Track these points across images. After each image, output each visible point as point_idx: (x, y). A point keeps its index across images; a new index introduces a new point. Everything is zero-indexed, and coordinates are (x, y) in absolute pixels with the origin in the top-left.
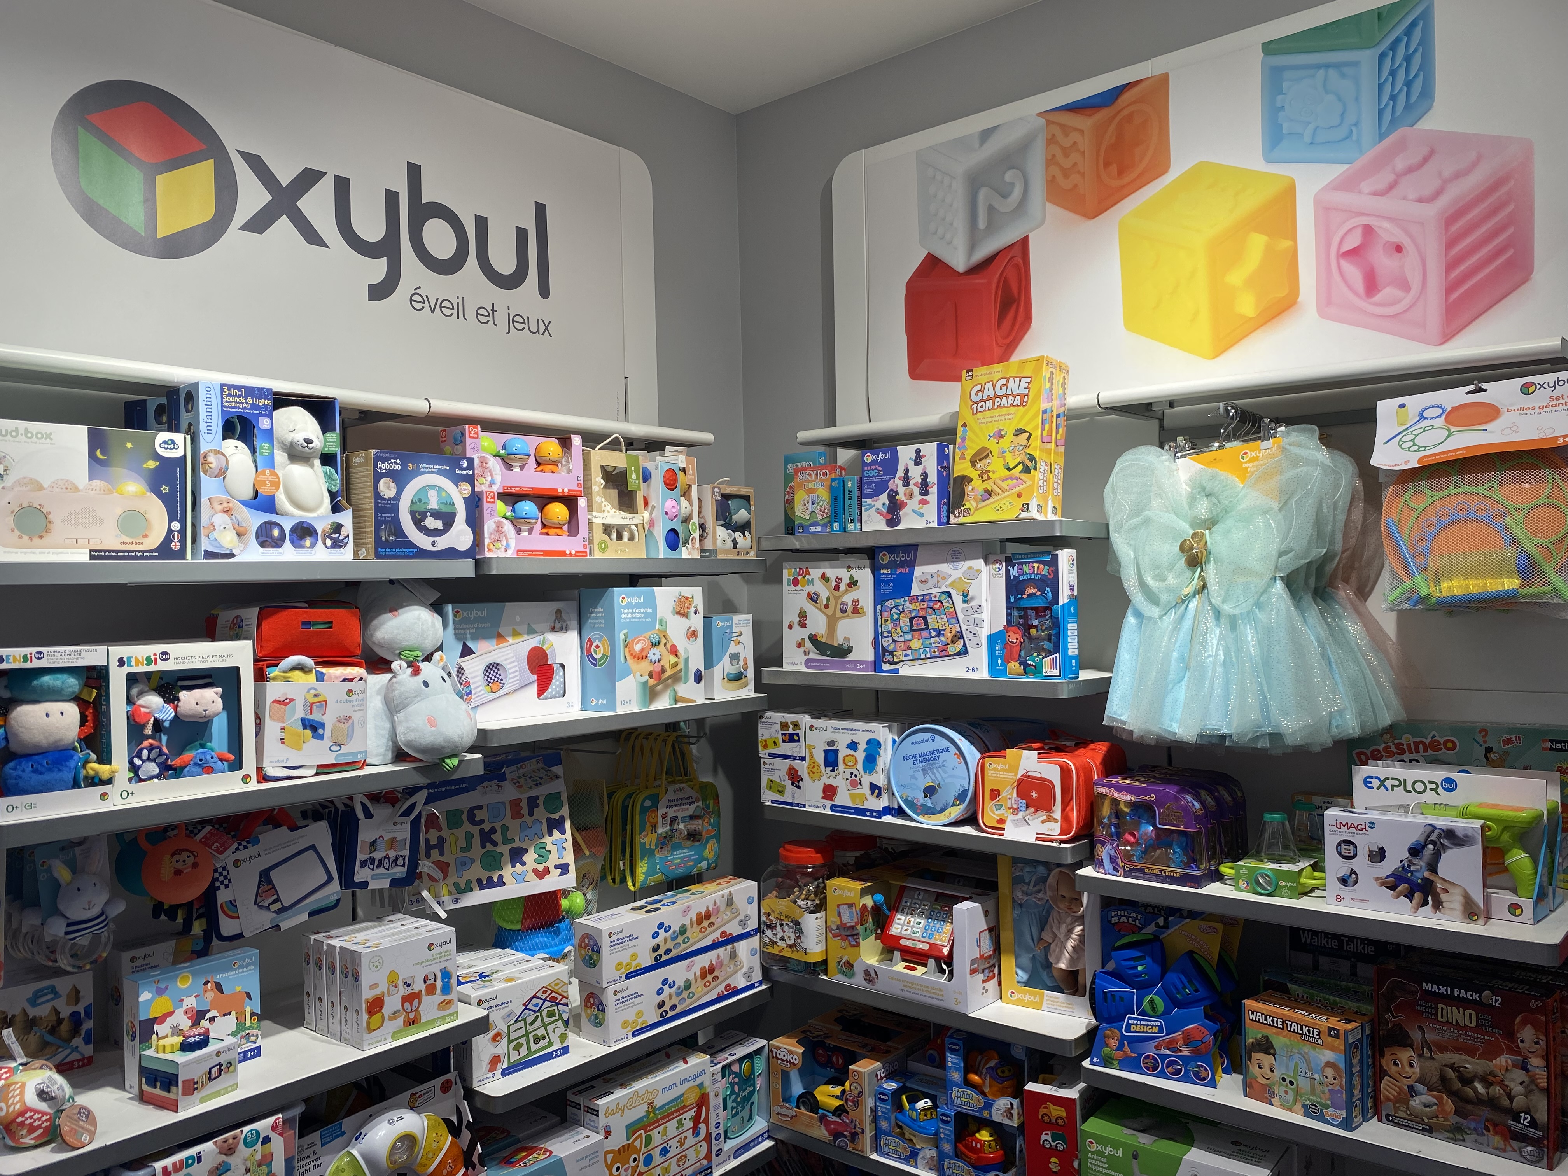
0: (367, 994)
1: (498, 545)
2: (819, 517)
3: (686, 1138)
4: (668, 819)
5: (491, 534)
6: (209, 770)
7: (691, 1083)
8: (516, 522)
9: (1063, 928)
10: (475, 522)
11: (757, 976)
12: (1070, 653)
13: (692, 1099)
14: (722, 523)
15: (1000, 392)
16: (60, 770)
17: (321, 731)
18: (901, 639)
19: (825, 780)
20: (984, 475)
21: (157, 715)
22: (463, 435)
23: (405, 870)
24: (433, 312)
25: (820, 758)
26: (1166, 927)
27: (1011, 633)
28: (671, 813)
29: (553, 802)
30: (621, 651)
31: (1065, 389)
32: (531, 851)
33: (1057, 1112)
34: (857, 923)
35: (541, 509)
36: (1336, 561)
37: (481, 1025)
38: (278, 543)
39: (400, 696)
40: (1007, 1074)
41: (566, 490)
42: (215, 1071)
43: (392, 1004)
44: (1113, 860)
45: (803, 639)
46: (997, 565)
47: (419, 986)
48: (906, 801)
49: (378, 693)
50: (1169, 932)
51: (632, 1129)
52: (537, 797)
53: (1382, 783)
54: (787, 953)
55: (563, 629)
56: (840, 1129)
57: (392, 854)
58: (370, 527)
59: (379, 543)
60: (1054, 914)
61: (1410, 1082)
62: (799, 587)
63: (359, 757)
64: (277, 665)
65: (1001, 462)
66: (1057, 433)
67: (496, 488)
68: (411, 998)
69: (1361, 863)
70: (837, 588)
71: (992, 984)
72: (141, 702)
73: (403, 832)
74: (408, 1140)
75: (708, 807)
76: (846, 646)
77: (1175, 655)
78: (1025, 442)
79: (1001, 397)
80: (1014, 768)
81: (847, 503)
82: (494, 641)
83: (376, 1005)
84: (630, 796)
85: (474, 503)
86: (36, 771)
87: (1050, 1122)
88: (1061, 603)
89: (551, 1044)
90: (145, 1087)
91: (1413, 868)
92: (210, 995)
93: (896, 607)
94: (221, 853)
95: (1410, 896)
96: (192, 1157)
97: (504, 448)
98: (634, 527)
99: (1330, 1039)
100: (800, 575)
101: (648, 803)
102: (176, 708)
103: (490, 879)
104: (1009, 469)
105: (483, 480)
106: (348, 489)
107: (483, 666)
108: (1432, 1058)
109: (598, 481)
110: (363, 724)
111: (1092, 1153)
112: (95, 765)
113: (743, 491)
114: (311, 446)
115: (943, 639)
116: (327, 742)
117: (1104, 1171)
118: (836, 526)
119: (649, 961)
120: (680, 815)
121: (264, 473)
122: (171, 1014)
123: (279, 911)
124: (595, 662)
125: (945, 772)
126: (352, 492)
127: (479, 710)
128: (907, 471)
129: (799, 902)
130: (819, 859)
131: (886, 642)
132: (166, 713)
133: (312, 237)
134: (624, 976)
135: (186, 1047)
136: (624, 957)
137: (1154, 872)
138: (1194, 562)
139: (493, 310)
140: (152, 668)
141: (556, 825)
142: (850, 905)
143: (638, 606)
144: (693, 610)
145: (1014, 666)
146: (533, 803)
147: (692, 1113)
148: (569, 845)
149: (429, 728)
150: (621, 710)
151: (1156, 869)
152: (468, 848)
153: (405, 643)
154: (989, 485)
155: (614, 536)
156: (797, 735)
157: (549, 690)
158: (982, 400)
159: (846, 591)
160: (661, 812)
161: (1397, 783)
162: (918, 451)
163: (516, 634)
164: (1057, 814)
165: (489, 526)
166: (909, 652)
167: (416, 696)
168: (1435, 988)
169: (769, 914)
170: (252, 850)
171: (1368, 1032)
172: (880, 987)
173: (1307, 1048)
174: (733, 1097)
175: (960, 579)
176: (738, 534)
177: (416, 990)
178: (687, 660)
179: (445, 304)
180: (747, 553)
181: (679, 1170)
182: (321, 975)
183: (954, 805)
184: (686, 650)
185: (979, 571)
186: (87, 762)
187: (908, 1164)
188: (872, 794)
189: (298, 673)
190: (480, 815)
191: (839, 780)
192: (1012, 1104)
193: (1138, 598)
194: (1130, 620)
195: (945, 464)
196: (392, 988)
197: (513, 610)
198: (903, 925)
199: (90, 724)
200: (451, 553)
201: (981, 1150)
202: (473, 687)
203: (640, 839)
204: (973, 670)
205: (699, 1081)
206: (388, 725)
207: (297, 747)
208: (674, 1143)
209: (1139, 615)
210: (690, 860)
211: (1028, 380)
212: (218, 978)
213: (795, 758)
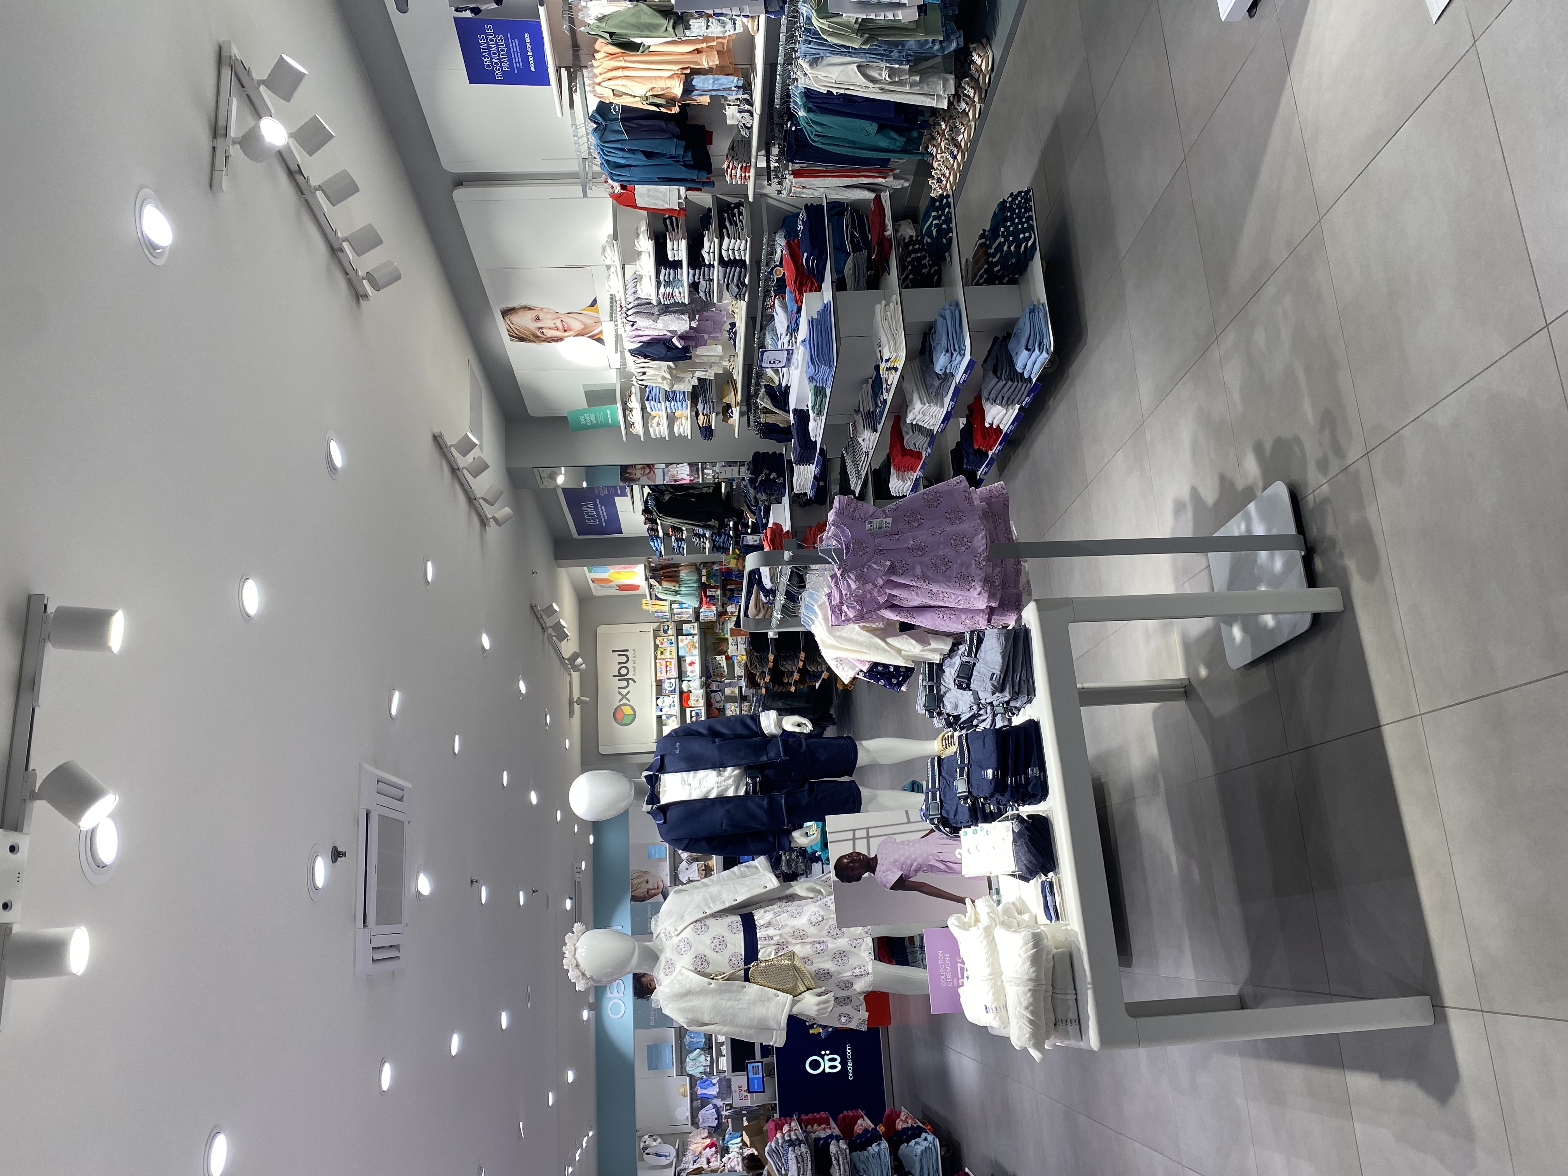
1: (673, 674)
6: (702, 709)
8: (670, 670)
17: (698, 698)
22: (658, 679)
24: (637, 674)
30: (689, 651)
32: (720, 663)
35: (668, 666)
38: (675, 704)
39: (694, 687)
41: (665, 662)
49: (694, 690)
52: (712, 662)
57: (717, 684)
58: (672, 692)
63: (701, 691)
67: (665, 674)
73: (714, 683)
82: (688, 672)
85: (667, 678)
94: (713, 707)
98: (670, 650)
103: (723, 670)
106: (668, 695)
107: (691, 674)
109: (663, 656)
110: (697, 692)
121: (666, 706)
124: (691, 656)
127: (697, 674)
133: (628, 692)
139: (633, 661)
141: (716, 659)
143: (682, 648)
148: (719, 657)
149: (698, 682)
150: (698, 651)
152: (719, 672)
153: (687, 687)
155: (671, 654)
157: (695, 663)
163: (687, 669)
167: (694, 684)
178: (691, 640)
179: (635, 672)
189: (691, 701)
200: (675, 680)
202: (694, 675)
206: (698, 687)
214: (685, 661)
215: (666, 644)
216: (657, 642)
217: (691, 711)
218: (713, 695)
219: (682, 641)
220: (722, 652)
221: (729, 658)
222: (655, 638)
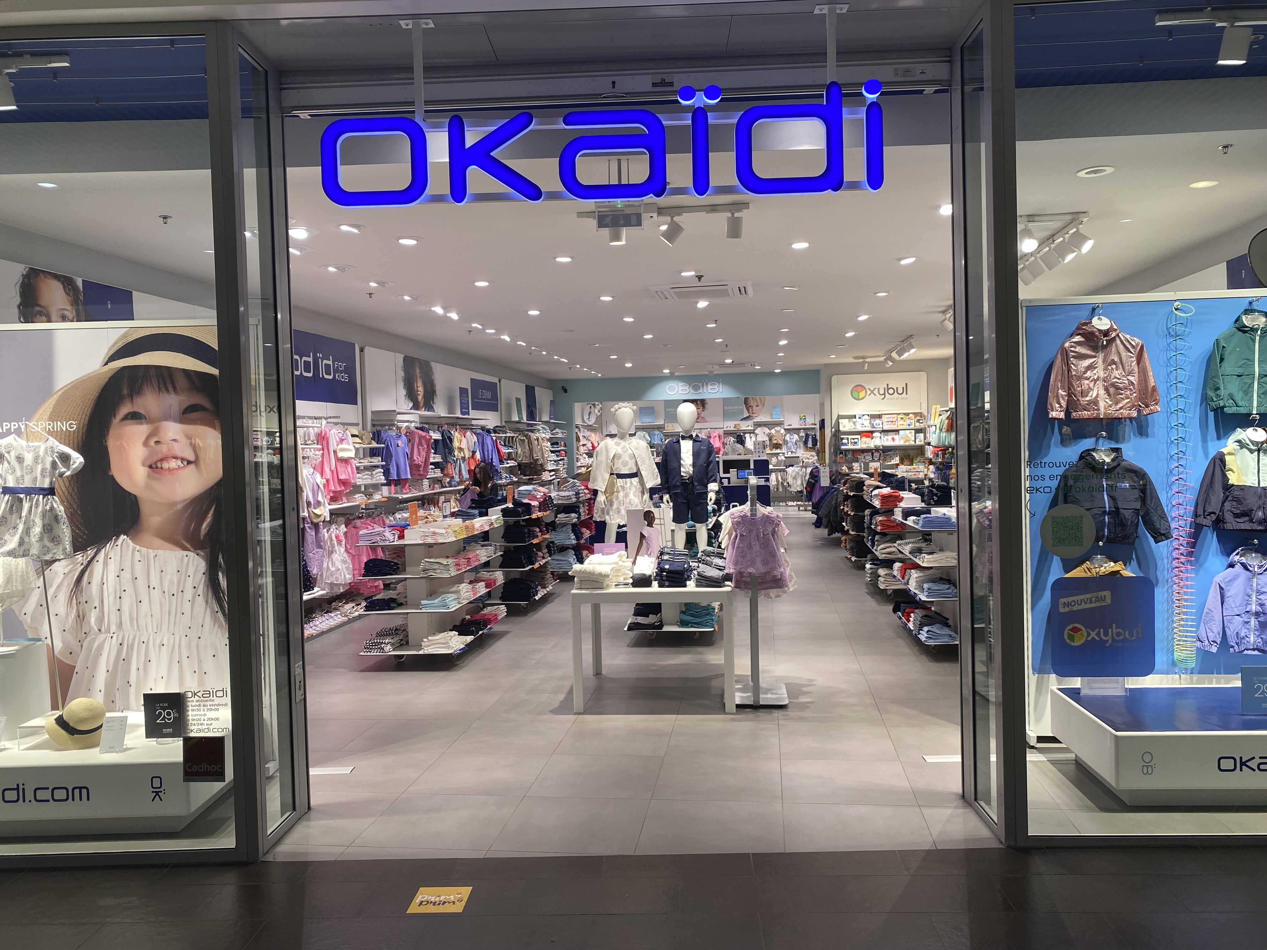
133: (875, 395)
139: (898, 398)
214: (896, 434)
215: (908, 421)
216: (911, 415)
217: (858, 439)
218: (870, 454)
219: (910, 433)
220: (902, 461)
221: (897, 465)
222: (913, 413)
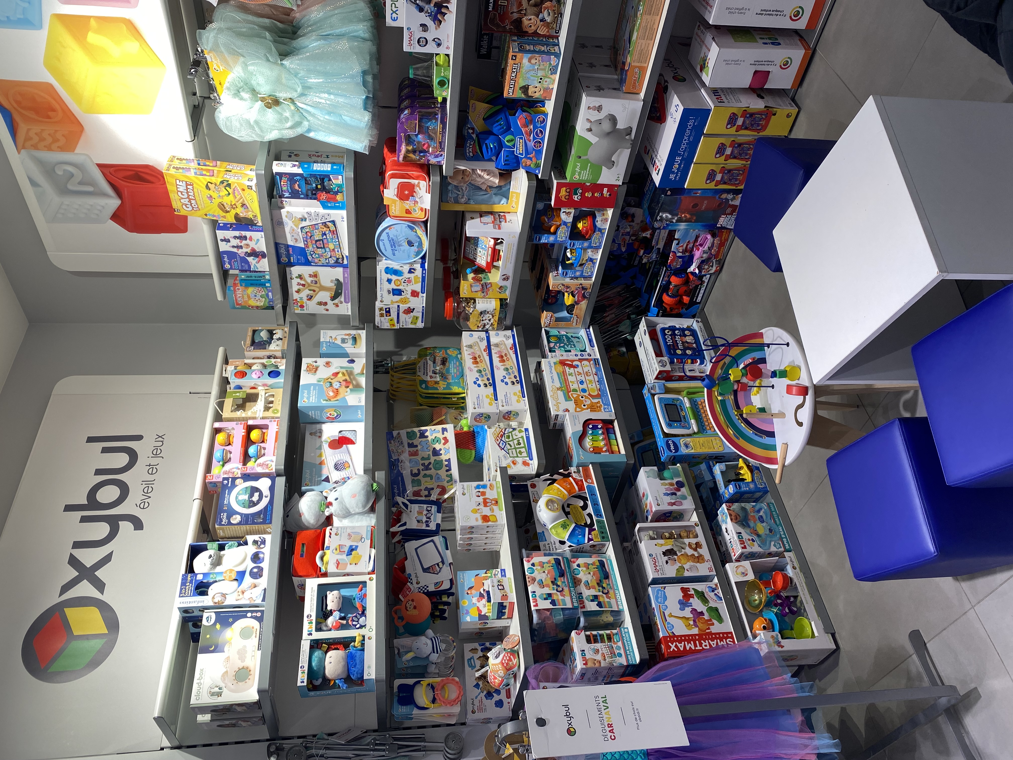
0: (480, 522)
1: (269, 465)
2: (264, 293)
3: (578, 372)
4: (434, 375)
5: (263, 469)
6: (365, 595)
7: (553, 368)
8: (259, 456)
9: (478, 179)
10: (257, 477)
11: (509, 333)
12: (329, 169)
13: (560, 368)
14: (267, 345)
15: (186, 196)
16: (356, 656)
17: (354, 547)
18: (329, 253)
19: (409, 295)
20: (233, 207)
21: (337, 619)
22: (211, 483)
23: (433, 506)
24: (150, 497)
25: (397, 298)
26: (473, 129)
27: (321, 198)
28: (430, 374)
29: (411, 435)
30: (333, 403)
31: (184, 159)
32: (434, 446)
33: (563, 192)
34: (480, 283)
35: (253, 443)
36: (276, 22)
37: (503, 470)
38: (261, 569)
39: (342, 511)
40: (550, 213)
41: (244, 431)
42: (500, 587)
43: (486, 511)
44: (437, 157)
45: (334, 304)
46: (284, 203)
47: (481, 499)
48: (417, 256)
49: (341, 521)
50: (476, 127)
51: (568, 398)
52: (408, 443)
53: (395, 12)
54: (496, 318)
55: (321, 431)
56: (581, 295)
57: (425, 512)
58: (256, 527)
59: (264, 523)
60: (472, 182)
61: (538, 21)
62: (305, 305)
63: (369, 529)
64: (320, 568)
65: (225, 198)
66: (209, 166)
67: (240, 466)
68: (485, 503)
69: (430, 36)
70: (304, 285)
71: (508, 217)
72: (330, 626)
73: (415, 508)
74: (549, 503)
75: (430, 353)
76: (336, 282)
77: (327, 117)
78: (213, 185)
79: (189, 196)
80: (394, 201)
81: (254, 278)
82: (323, 466)
83: (485, 518)
84: (421, 395)
85: (247, 477)
86: (355, 666)
87: (569, 196)
88: (302, 172)
89: (522, 437)
90: (506, 616)
91: (429, 11)
92: (473, 591)
93: (311, 255)
94: (411, 590)
95: (444, 14)
96: (532, 595)
97: (219, 462)
98: (267, 395)
99: (517, 60)
100: (297, 304)
101: (424, 386)
102: (335, 611)
103: (446, 466)
104: (229, 194)
105: (235, 473)
106: (237, 538)
107: (336, 472)
108: (526, 10)
109: (240, 414)
110: (353, 528)
111: (580, 177)
112: (356, 643)
113: (250, 333)
114: (213, 556)
115: (327, 232)
116: (359, 544)
117: (587, 172)
118: (268, 285)
119: (491, 389)
120: (432, 369)
121: (225, 577)
122: (478, 608)
123: (443, 562)
124: (338, 416)
125: (400, 235)
126: (238, 536)
127: (357, 473)
128: (233, 247)
129: (471, 312)
130: (450, 300)
131: (332, 261)
132: (337, 615)
134: (496, 402)
135: (489, 600)
136: (487, 401)
137: (441, 137)
138: (276, 102)
139: (150, 465)
140: (314, 622)
141: (423, 435)
142: (471, 286)
143: (309, 393)
144: (314, 364)
145: (339, 197)
146: (411, 445)
147: (567, 368)
148: (433, 428)
149: (357, 497)
150: (363, 403)
151: (439, 136)
152: (431, 477)
153: (317, 509)
154: (239, 205)
155: (271, 405)
156: (386, 309)
157: (352, 438)
158: (191, 205)
159: (305, 280)
160: (429, 379)
161: (393, 5)
162: (222, 240)
163: (320, 456)
164: (415, 182)
165: (259, 470)
166: (336, 250)
167: (342, 503)
168: (491, 5)
169: (478, 326)
170: (413, 577)
171: (516, 38)
172: (510, 274)
173: (523, 70)
174: (566, 346)
175: (293, 222)
176: (274, 337)
177: (482, 500)
178: (341, 368)
179: (146, 491)
180: (286, 332)
181: (592, 376)
182: (474, 543)
183: (416, 232)
184: (336, 368)
185: (288, 212)
186: (354, 647)
187: (595, 263)
188: (414, 273)
189: (325, 559)
190: (415, 471)
191: (408, 289)
192: (564, 212)
193: (299, 131)
194: (312, 135)
195: (229, 226)
196: (479, 511)
197: (308, 456)
198: (482, 260)
199: (338, 647)
200: (272, 489)
201: (586, 227)
202: (345, 476)
203: (441, 390)
204: (343, 218)
205: (553, 365)
206: (357, 516)
207: (360, 557)
208: (579, 378)
209: (309, 131)
210: (456, 364)
211: (178, 181)
212: (466, 589)
213: (399, 310)
214: (315, 431)
215: (255, 380)
218: (411, 546)
219: (314, 369)
